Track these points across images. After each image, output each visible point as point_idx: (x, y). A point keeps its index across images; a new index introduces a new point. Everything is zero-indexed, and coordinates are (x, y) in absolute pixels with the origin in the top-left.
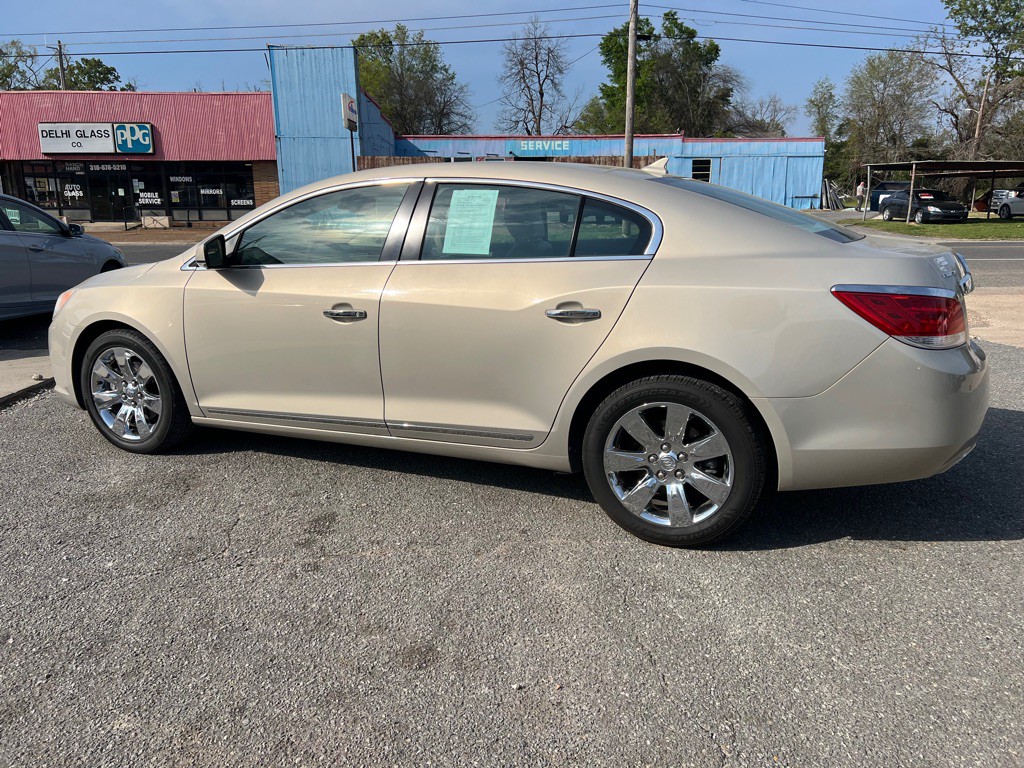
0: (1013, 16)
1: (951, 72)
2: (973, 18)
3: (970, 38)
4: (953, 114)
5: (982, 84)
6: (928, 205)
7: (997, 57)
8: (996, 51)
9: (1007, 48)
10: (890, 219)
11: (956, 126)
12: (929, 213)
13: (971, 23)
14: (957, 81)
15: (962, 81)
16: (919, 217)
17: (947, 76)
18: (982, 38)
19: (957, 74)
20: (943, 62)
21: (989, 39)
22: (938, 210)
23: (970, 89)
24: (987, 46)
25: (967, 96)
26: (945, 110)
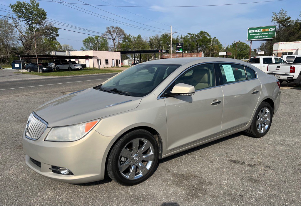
0: (31, 15)
1: (17, 28)
2: (20, 13)
3: (20, 19)
4: (21, 41)
5: (26, 33)
6: (42, 67)
7: (29, 25)
8: (29, 24)
9: (32, 23)
10: (30, 72)
11: (23, 44)
12: (43, 69)
13: (20, 15)
14: (19, 31)
15: (21, 31)
16: (41, 71)
17: (16, 29)
18: (24, 19)
19: (19, 28)
20: (14, 25)
21: (25, 20)
22: (46, 69)
23: (24, 34)
24: (26, 22)
25: (23, 36)
26: (19, 39)
